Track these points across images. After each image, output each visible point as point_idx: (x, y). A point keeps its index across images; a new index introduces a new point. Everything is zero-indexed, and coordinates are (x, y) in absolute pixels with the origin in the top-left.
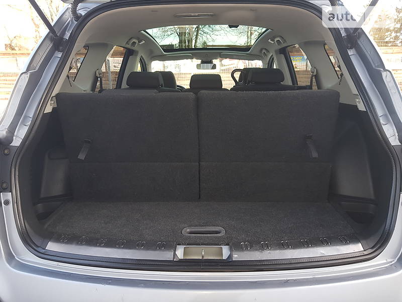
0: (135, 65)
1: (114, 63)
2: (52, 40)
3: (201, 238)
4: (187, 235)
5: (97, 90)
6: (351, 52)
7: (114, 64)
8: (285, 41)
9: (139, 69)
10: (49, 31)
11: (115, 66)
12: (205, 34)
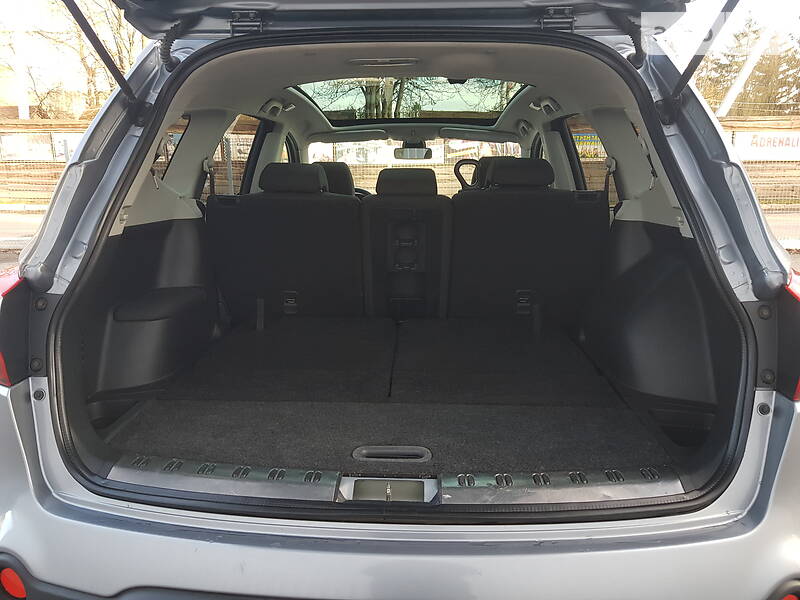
0: (276, 150)
1: (239, 144)
2: (125, 105)
3: (385, 465)
4: (361, 459)
5: (204, 196)
6: (670, 131)
7: (238, 148)
8: (559, 107)
9: (284, 157)
10: (120, 88)
11: (240, 151)
12: (416, 91)
